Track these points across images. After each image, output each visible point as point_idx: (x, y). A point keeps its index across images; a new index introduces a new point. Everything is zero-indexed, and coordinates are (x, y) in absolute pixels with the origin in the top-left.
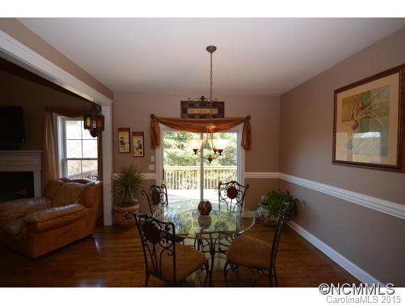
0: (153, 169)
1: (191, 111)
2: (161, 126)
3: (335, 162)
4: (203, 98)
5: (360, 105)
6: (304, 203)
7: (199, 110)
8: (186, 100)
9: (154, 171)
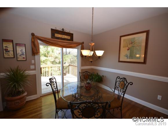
0: (34, 68)
1: (57, 35)
2: (39, 41)
3: (119, 61)
4: (63, 29)
5: (131, 42)
6: (105, 77)
7: (61, 35)
8: (54, 28)
9: (35, 69)
